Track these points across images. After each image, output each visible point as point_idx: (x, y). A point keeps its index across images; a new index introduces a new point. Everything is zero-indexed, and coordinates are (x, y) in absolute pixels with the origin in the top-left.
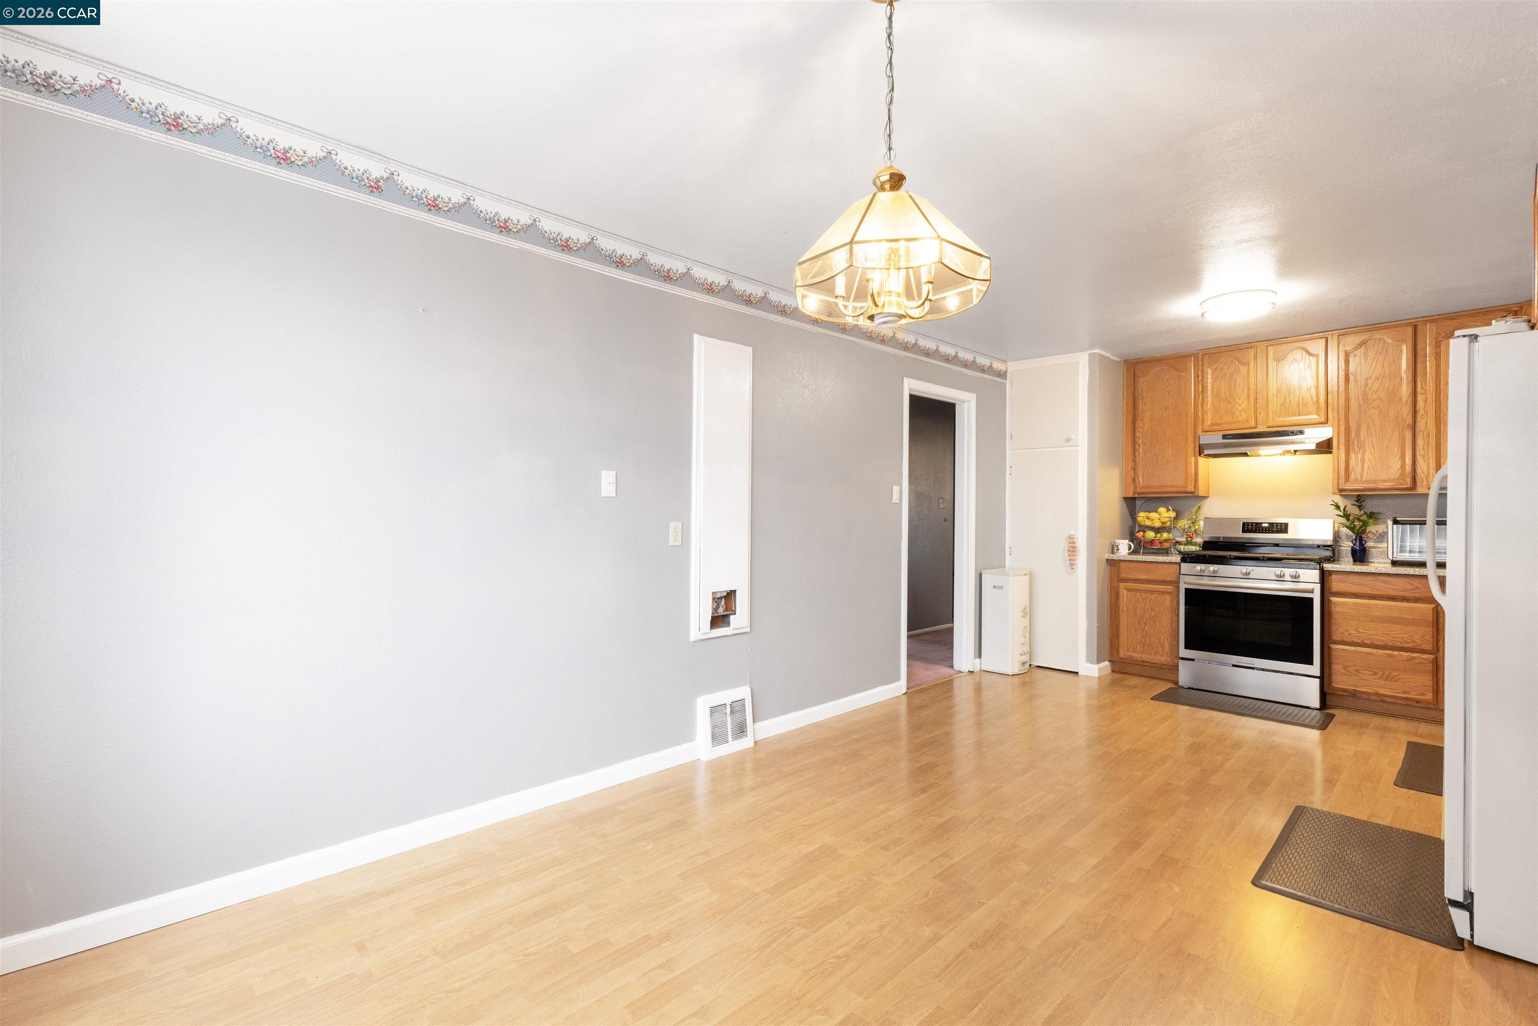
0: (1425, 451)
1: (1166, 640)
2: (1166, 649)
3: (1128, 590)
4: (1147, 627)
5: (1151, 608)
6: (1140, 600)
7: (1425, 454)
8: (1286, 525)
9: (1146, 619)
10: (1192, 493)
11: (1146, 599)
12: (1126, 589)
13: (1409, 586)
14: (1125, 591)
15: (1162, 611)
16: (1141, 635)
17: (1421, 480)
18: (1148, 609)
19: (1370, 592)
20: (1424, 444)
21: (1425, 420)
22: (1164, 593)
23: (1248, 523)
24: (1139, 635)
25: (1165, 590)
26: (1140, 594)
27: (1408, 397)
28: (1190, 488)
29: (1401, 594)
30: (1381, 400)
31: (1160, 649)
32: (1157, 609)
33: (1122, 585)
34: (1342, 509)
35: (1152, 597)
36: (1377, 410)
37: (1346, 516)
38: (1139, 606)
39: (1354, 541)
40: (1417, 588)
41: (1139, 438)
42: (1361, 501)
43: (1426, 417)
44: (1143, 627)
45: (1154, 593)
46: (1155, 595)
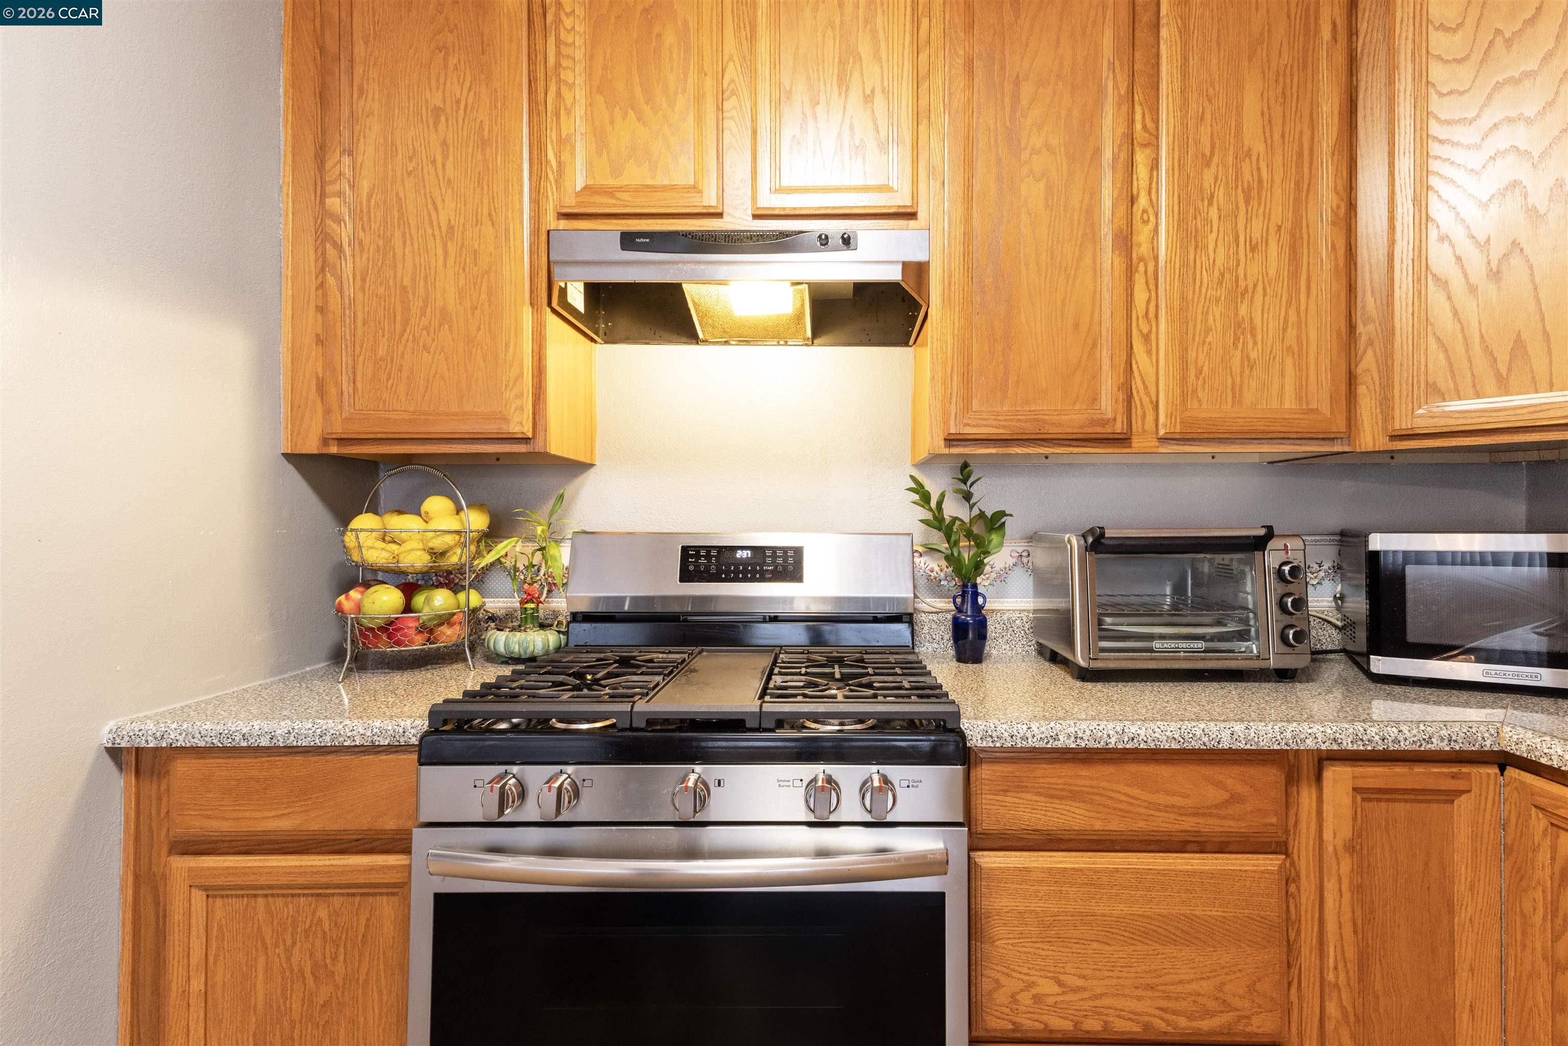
0: (1149, 322)
3: (211, 892)
6: (263, 931)
7: (1150, 331)
8: (798, 552)
10: (526, 440)
11: (295, 925)
12: (205, 888)
13: (1214, 795)
14: (198, 897)
17: (1139, 411)
19: (1098, 825)
20: (1149, 301)
21: (1151, 226)
22: (357, 888)
23: (697, 549)
25: (374, 878)
26: (264, 907)
27: (1120, 146)
28: (521, 425)
29: (1189, 824)
30: (1048, 147)
33: (181, 864)
34: (933, 504)
35: (322, 913)
36: (1042, 184)
37: (937, 522)
38: (258, 960)
39: (959, 600)
40: (1235, 799)
41: (338, 220)
42: (971, 480)
43: (1152, 219)
45: (333, 895)
46: (337, 901)
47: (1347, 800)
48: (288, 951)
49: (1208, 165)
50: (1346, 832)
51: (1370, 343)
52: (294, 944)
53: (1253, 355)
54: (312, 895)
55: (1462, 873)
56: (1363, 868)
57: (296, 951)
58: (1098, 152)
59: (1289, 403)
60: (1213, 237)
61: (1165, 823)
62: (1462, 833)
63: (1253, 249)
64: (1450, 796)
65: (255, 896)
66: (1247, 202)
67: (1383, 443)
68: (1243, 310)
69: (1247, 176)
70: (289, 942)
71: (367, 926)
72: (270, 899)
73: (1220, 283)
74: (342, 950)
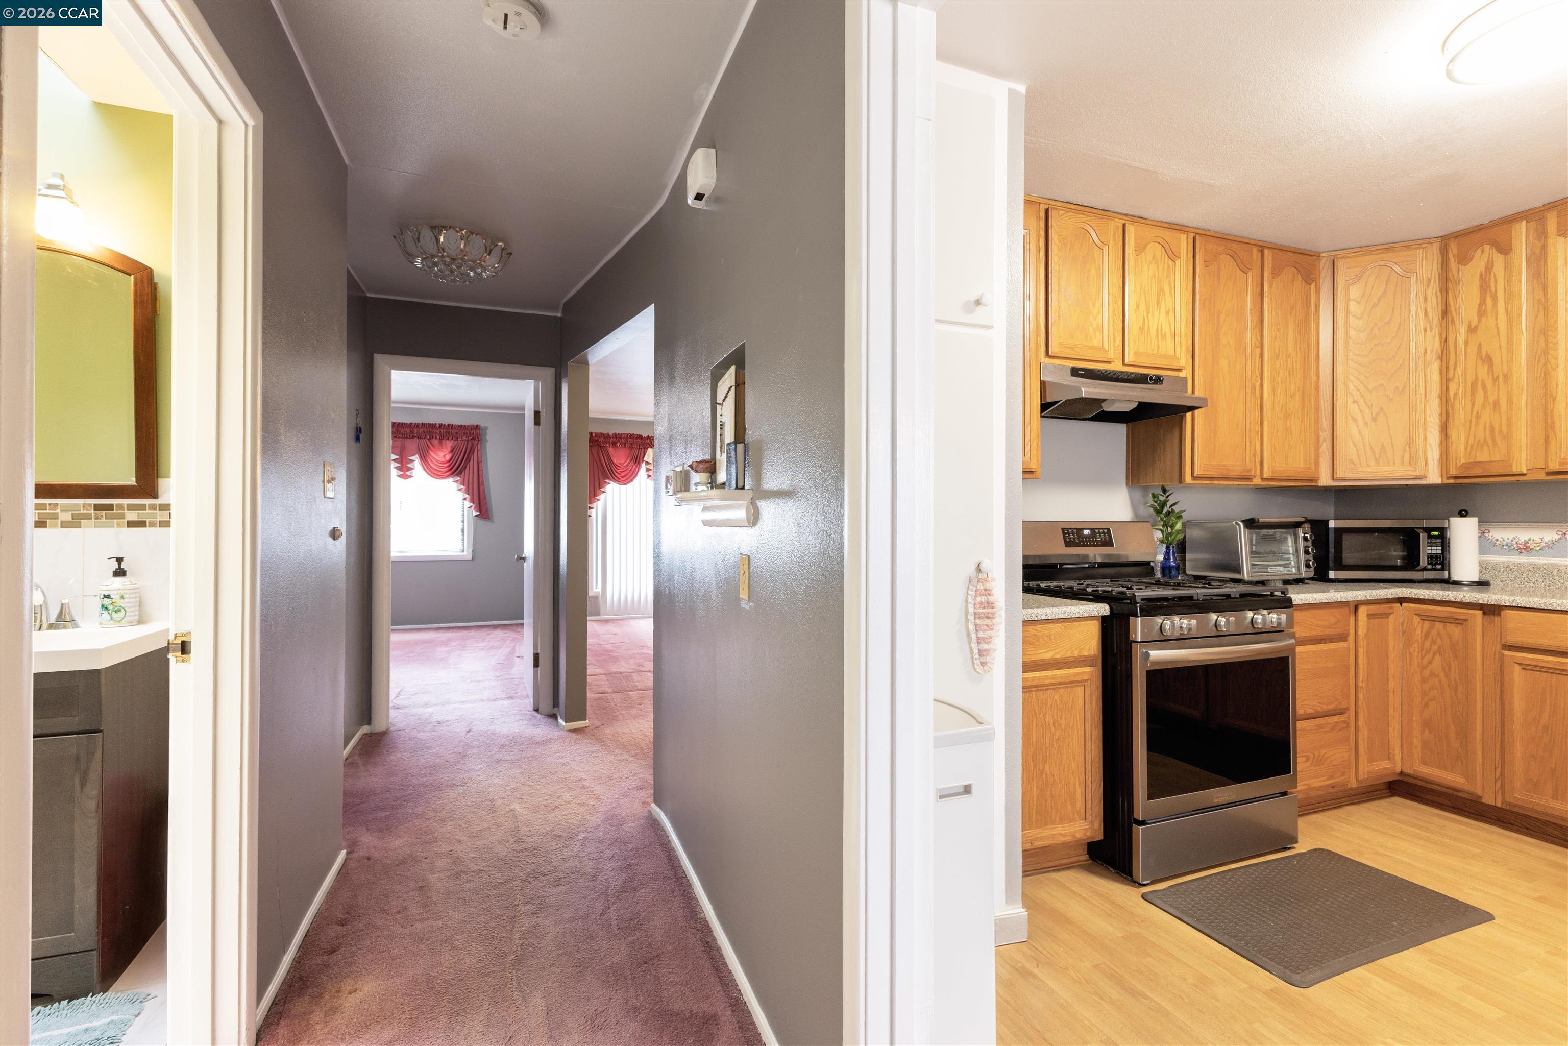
1: (1077, 784)
2: (1079, 804)
4: (1047, 766)
5: (1054, 722)
6: (1036, 708)
8: (1108, 531)
9: (1046, 748)
11: (1046, 705)
15: (1071, 725)
16: (1037, 787)
18: (1049, 724)
22: (1070, 683)
24: (1035, 789)
25: (1077, 678)
26: (1037, 696)
31: (1069, 806)
32: (1063, 722)
38: (1034, 722)
44: (1041, 767)
45: (1060, 688)
46: (1062, 691)
47: (1365, 619)
48: (1044, 716)
49: (1277, 358)
50: (1365, 631)
51: (1325, 440)
52: (1046, 712)
53: (1291, 443)
54: (1053, 689)
55: (1391, 643)
56: (1368, 644)
57: (1047, 716)
58: (1246, 349)
59: (1302, 465)
60: (1279, 390)
61: (1319, 632)
62: (1391, 627)
63: (1291, 397)
64: (1386, 615)
65: (1032, 691)
66: (1289, 377)
67: (1330, 483)
68: (1288, 424)
69: (1289, 366)
70: (1045, 711)
71: (1073, 701)
72: (1037, 692)
73: (1281, 411)
74: (1064, 713)
